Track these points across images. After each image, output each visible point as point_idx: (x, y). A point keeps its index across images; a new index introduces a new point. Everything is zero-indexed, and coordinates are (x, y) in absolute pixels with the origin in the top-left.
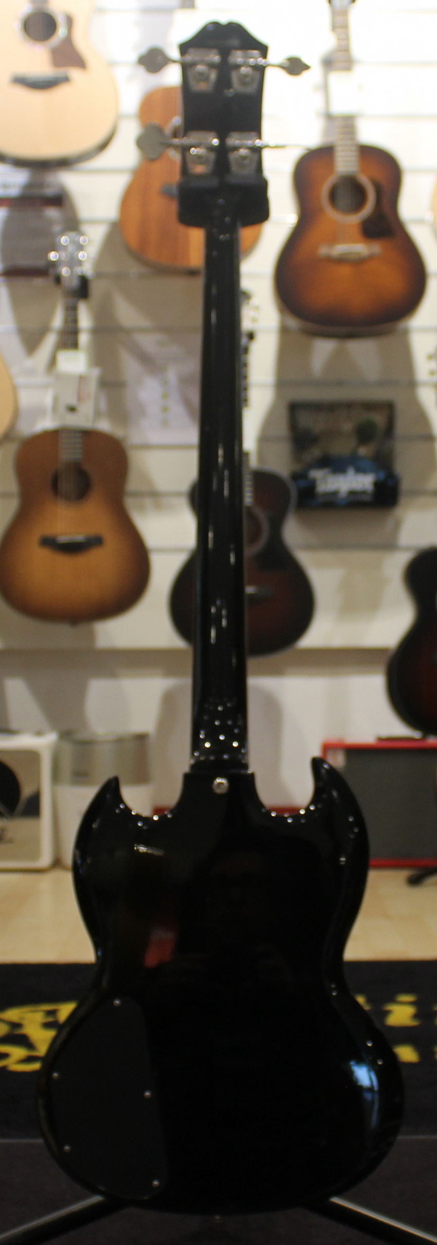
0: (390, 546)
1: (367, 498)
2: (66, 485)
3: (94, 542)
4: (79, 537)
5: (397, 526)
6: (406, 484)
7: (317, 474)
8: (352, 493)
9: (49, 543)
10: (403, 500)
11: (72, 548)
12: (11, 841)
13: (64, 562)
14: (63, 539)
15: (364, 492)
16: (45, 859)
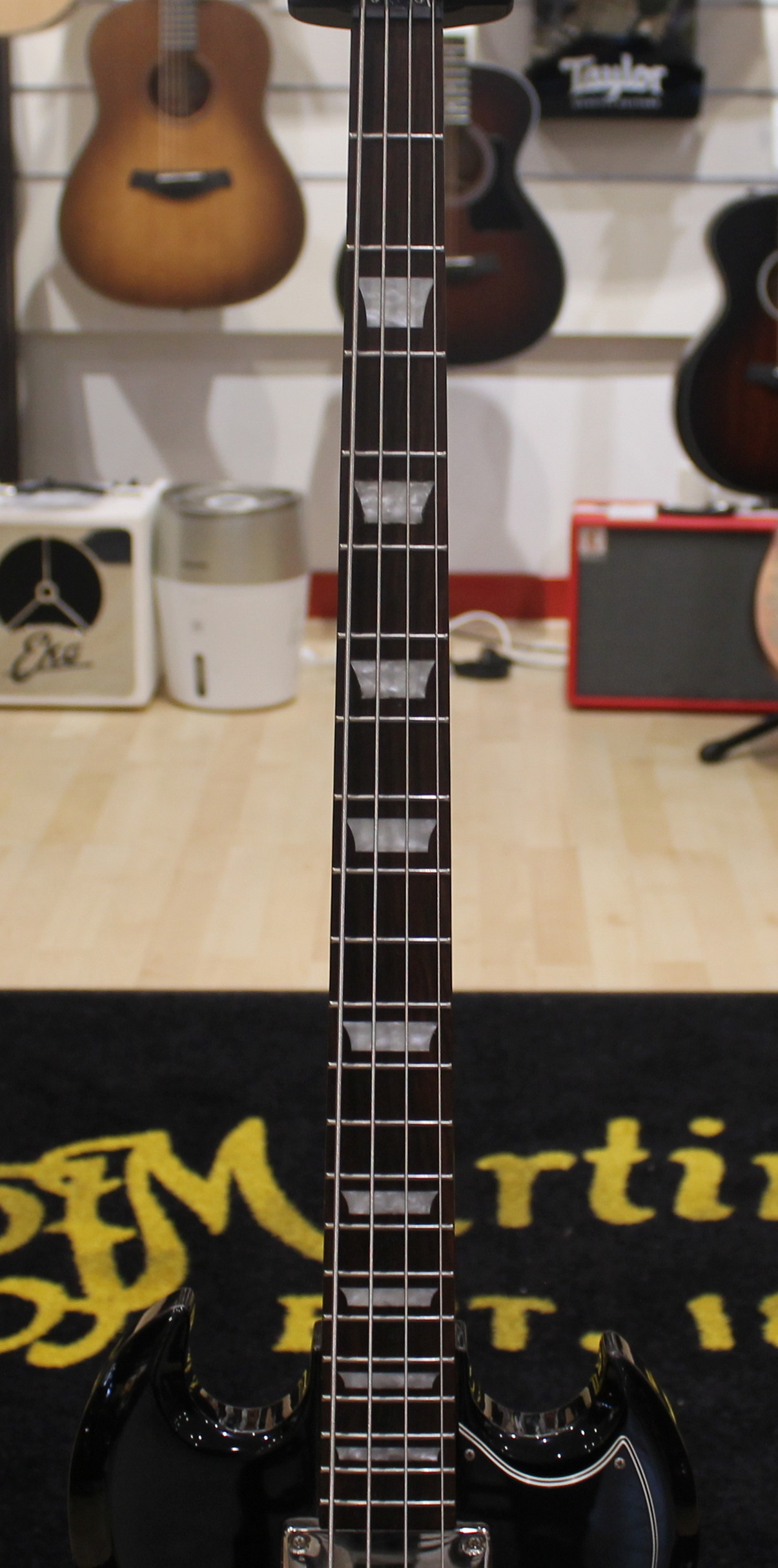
0: (685, 177)
1: (652, 103)
2: (169, 86)
3: (217, 181)
4: (193, 176)
5: (697, 144)
6: (712, 81)
7: (570, 64)
8: (626, 95)
9: (144, 182)
10: (707, 105)
11: (181, 192)
12: (88, 665)
13: (169, 214)
14: (165, 177)
15: (647, 95)
16: (142, 691)
